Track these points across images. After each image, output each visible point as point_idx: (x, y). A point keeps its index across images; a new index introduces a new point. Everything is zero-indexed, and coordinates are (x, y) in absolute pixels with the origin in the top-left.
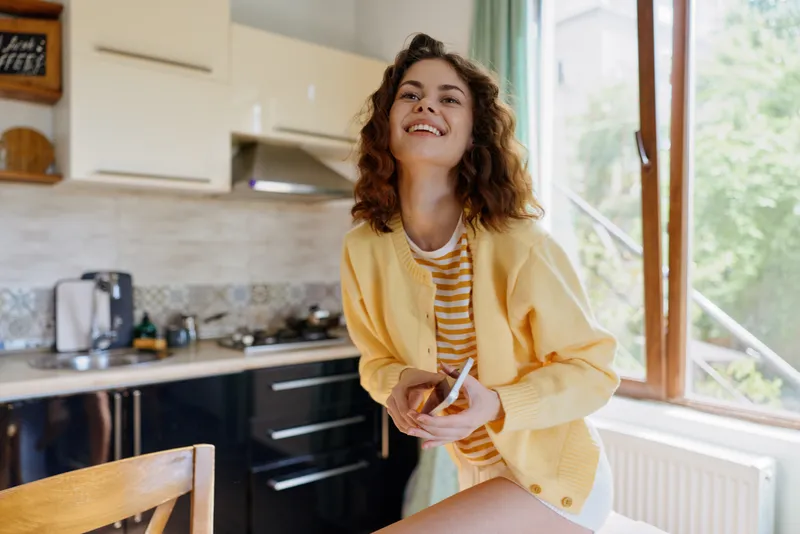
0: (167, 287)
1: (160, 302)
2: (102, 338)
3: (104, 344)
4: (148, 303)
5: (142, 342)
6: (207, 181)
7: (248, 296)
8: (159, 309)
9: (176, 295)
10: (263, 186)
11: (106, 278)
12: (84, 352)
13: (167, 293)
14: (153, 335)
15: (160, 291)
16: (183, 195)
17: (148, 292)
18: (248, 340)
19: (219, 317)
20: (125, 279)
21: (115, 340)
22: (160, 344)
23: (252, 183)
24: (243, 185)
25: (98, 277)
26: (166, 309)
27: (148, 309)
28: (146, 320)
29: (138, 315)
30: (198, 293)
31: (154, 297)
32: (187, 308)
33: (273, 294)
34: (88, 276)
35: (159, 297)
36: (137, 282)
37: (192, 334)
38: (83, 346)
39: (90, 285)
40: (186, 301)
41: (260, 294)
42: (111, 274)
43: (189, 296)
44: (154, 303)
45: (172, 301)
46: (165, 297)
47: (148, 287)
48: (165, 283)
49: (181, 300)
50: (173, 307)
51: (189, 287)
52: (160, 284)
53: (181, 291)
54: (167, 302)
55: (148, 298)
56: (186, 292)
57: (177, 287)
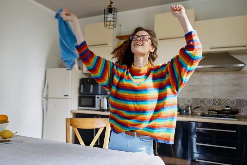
0: (185, 98)
1: (184, 102)
4: (180, 102)
7: (212, 103)
8: (184, 104)
9: (188, 100)
13: (186, 100)
15: (184, 99)
19: (198, 107)
26: (185, 104)
30: (195, 100)
31: (182, 101)
32: (192, 104)
33: (223, 102)
35: (184, 101)
37: (190, 112)
40: (191, 102)
41: (217, 102)
43: (192, 101)
44: (182, 102)
45: (187, 102)
46: (185, 101)
47: (180, 98)
48: (185, 97)
49: (190, 102)
50: (187, 103)
51: (192, 98)
52: (184, 97)
53: (190, 99)
54: (186, 102)
55: (180, 101)
56: (191, 100)
57: (189, 98)
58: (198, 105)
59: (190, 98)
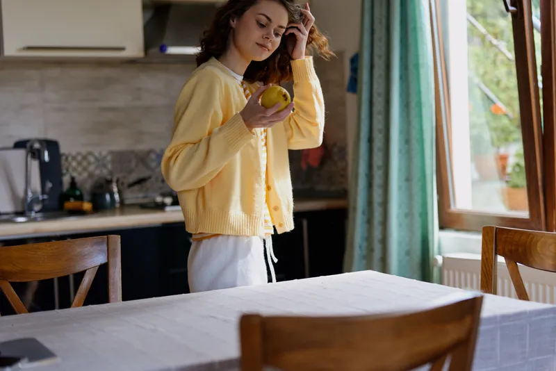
0: (90, 153)
1: (85, 169)
2: (35, 200)
3: (37, 207)
4: (75, 169)
5: (71, 204)
6: (122, 49)
8: (85, 175)
9: (100, 162)
10: (173, 50)
11: (37, 146)
12: (21, 214)
13: (91, 159)
14: (80, 198)
15: (85, 158)
16: (101, 63)
17: (74, 158)
18: (168, 200)
19: (140, 181)
20: (52, 145)
21: (46, 203)
22: (87, 206)
23: (163, 49)
24: (155, 51)
25: (28, 145)
26: (91, 175)
27: (75, 174)
28: (73, 183)
29: (66, 180)
30: (121, 158)
31: (79, 163)
32: (111, 173)
34: (19, 145)
35: (85, 164)
36: (63, 149)
37: (117, 196)
38: (20, 209)
39: (21, 153)
40: (110, 167)
42: (41, 141)
43: (113, 162)
44: (80, 169)
45: (97, 168)
46: (89, 163)
47: (74, 153)
48: (90, 149)
49: (104, 166)
50: (97, 172)
51: (112, 153)
52: (84, 151)
53: (105, 157)
54: (91, 168)
55: (74, 164)
56: (109, 158)
57: (100, 154)
58: (131, 172)
59: (104, 153)
